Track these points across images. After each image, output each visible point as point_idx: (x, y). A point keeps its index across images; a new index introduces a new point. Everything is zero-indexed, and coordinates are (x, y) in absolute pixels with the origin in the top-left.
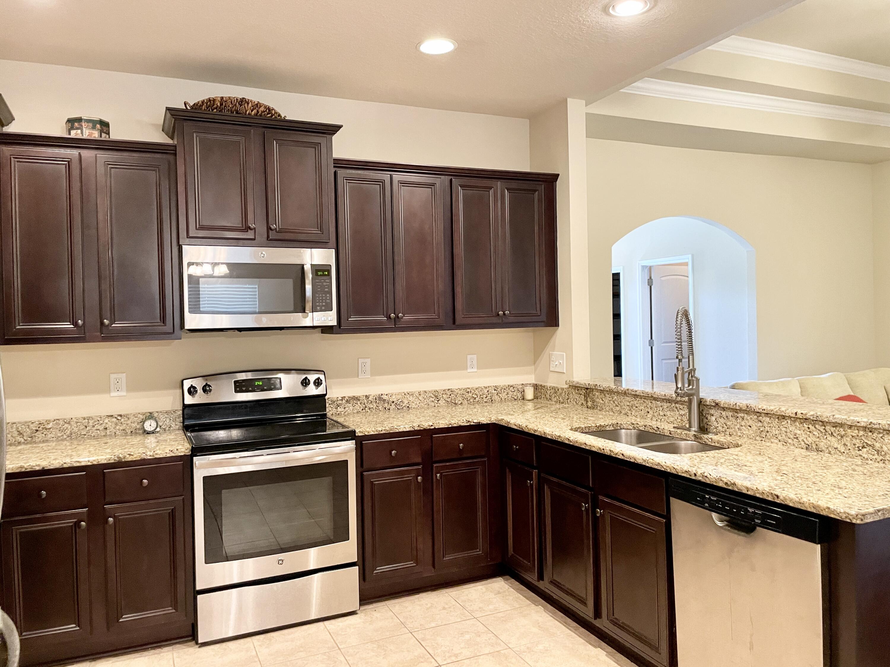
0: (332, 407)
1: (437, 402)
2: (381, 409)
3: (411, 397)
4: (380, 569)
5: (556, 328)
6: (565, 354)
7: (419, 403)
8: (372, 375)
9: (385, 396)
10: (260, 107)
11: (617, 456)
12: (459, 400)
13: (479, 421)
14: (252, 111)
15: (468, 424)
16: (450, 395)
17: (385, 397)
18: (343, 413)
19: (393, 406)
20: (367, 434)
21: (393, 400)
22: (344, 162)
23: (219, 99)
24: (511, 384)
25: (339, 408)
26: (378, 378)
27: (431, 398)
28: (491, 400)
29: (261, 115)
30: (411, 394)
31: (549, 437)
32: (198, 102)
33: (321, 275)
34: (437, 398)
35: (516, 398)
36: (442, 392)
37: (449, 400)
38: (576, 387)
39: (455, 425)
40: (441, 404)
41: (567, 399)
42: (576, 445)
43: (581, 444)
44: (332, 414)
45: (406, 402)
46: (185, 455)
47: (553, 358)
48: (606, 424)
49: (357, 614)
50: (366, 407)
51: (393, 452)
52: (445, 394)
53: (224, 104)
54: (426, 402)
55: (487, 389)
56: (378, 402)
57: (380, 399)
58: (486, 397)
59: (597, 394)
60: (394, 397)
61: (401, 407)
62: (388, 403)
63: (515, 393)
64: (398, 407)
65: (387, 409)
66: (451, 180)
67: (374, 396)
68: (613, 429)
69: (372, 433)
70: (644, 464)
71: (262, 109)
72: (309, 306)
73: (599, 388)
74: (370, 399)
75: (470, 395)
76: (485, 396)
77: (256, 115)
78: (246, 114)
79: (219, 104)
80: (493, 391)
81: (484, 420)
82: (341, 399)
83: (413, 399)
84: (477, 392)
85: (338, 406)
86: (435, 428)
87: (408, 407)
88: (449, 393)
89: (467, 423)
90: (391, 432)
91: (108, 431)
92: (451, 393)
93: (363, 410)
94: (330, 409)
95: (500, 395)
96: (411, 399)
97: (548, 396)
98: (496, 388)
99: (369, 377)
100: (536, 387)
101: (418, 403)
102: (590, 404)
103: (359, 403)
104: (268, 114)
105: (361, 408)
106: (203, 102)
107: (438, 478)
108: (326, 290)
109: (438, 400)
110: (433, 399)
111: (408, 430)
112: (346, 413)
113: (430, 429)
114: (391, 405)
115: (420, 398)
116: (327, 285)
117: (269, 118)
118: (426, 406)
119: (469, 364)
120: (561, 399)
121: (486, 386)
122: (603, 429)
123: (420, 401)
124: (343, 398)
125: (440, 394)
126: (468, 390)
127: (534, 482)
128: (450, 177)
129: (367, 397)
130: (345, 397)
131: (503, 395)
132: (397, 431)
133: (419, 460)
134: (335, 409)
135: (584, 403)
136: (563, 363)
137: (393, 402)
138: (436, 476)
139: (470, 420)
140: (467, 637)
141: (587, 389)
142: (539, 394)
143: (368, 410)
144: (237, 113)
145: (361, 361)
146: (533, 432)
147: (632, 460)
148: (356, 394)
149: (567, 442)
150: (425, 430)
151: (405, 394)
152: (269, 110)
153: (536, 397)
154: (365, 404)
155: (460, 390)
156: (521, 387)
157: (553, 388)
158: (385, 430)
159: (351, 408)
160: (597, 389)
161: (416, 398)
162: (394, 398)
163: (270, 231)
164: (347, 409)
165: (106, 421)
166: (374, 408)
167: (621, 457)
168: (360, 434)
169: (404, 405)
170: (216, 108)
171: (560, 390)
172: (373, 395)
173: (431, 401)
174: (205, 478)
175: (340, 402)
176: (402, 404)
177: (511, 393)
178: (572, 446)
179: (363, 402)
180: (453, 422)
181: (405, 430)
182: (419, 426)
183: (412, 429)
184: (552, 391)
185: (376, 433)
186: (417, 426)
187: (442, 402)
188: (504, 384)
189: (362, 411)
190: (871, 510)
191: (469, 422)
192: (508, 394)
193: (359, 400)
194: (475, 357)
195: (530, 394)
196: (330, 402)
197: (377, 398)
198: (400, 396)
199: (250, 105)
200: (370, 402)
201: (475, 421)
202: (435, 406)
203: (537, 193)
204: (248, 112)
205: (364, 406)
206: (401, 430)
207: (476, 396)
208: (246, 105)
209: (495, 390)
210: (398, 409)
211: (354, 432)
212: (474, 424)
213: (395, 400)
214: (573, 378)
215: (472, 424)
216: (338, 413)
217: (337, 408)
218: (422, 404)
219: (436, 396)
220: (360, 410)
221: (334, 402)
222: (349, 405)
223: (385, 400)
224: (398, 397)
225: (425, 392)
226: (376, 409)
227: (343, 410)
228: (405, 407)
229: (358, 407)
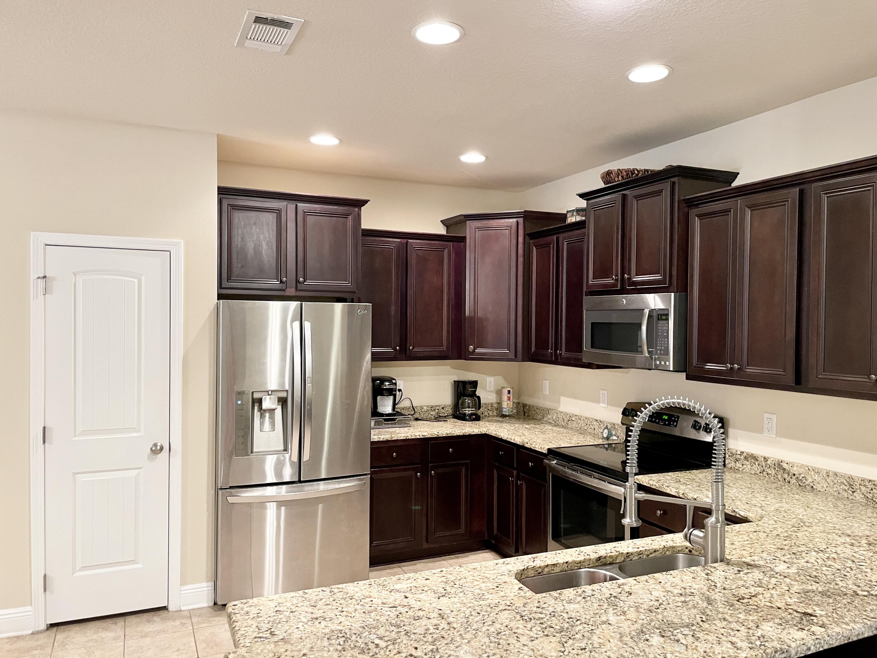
0: (731, 459)
1: (851, 493)
2: (780, 479)
3: (817, 476)
7: (827, 487)
8: (779, 434)
9: (785, 464)
13: (746, 516)
15: (733, 514)
16: (872, 490)
17: (785, 466)
19: (793, 481)
21: (795, 473)
25: (737, 462)
26: (784, 440)
27: (843, 485)
30: (816, 471)
34: (853, 488)
36: (861, 482)
37: (870, 496)
40: (858, 498)
44: (731, 467)
45: (810, 479)
50: (764, 471)
52: (865, 486)
54: (835, 489)
56: (777, 469)
57: (779, 466)
60: (795, 469)
61: (804, 485)
62: (788, 474)
64: (800, 483)
65: (786, 481)
67: (773, 461)
69: (645, 484)
74: (768, 462)
82: (740, 453)
83: (820, 479)
85: (737, 461)
87: (812, 487)
90: (660, 489)
91: (595, 431)
92: (873, 487)
93: (760, 472)
94: (730, 461)
96: (816, 479)
99: (774, 437)
101: (825, 486)
103: (757, 463)
105: (759, 471)
108: (665, 334)
109: (853, 490)
110: (846, 488)
112: (744, 471)
114: (791, 478)
115: (829, 480)
116: (666, 330)
118: (836, 493)
123: (828, 485)
125: (856, 483)
129: (766, 459)
130: (743, 452)
132: (665, 491)
134: (733, 463)
137: (794, 475)
143: (766, 476)
148: (755, 453)
151: (809, 469)
154: (763, 467)
159: (749, 466)
161: (822, 479)
162: (795, 470)
164: (745, 466)
165: (595, 423)
166: (773, 475)
169: (807, 483)
172: (772, 459)
173: (843, 489)
175: (738, 456)
176: (804, 481)
179: (761, 463)
182: (683, 494)
186: (682, 493)
187: (858, 496)
189: (760, 474)
191: (734, 511)
193: (757, 460)
196: (729, 453)
197: (776, 465)
198: (803, 470)
200: (768, 466)
202: (848, 499)
205: (761, 468)
210: (800, 485)
212: (740, 517)
213: (796, 473)
215: (738, 515)
216: (736, 468)
217: (736, 463)
218: (831, 490)
219: (851, 485)
220: (758, 472)
221: (733, 455)
222: (747, 463)
223: (784, 469)
224: (801, 470)
225: (836, 474)
226: (774, 476)
227: (741, 466)
228: (808, 485)
229: (756, 468)
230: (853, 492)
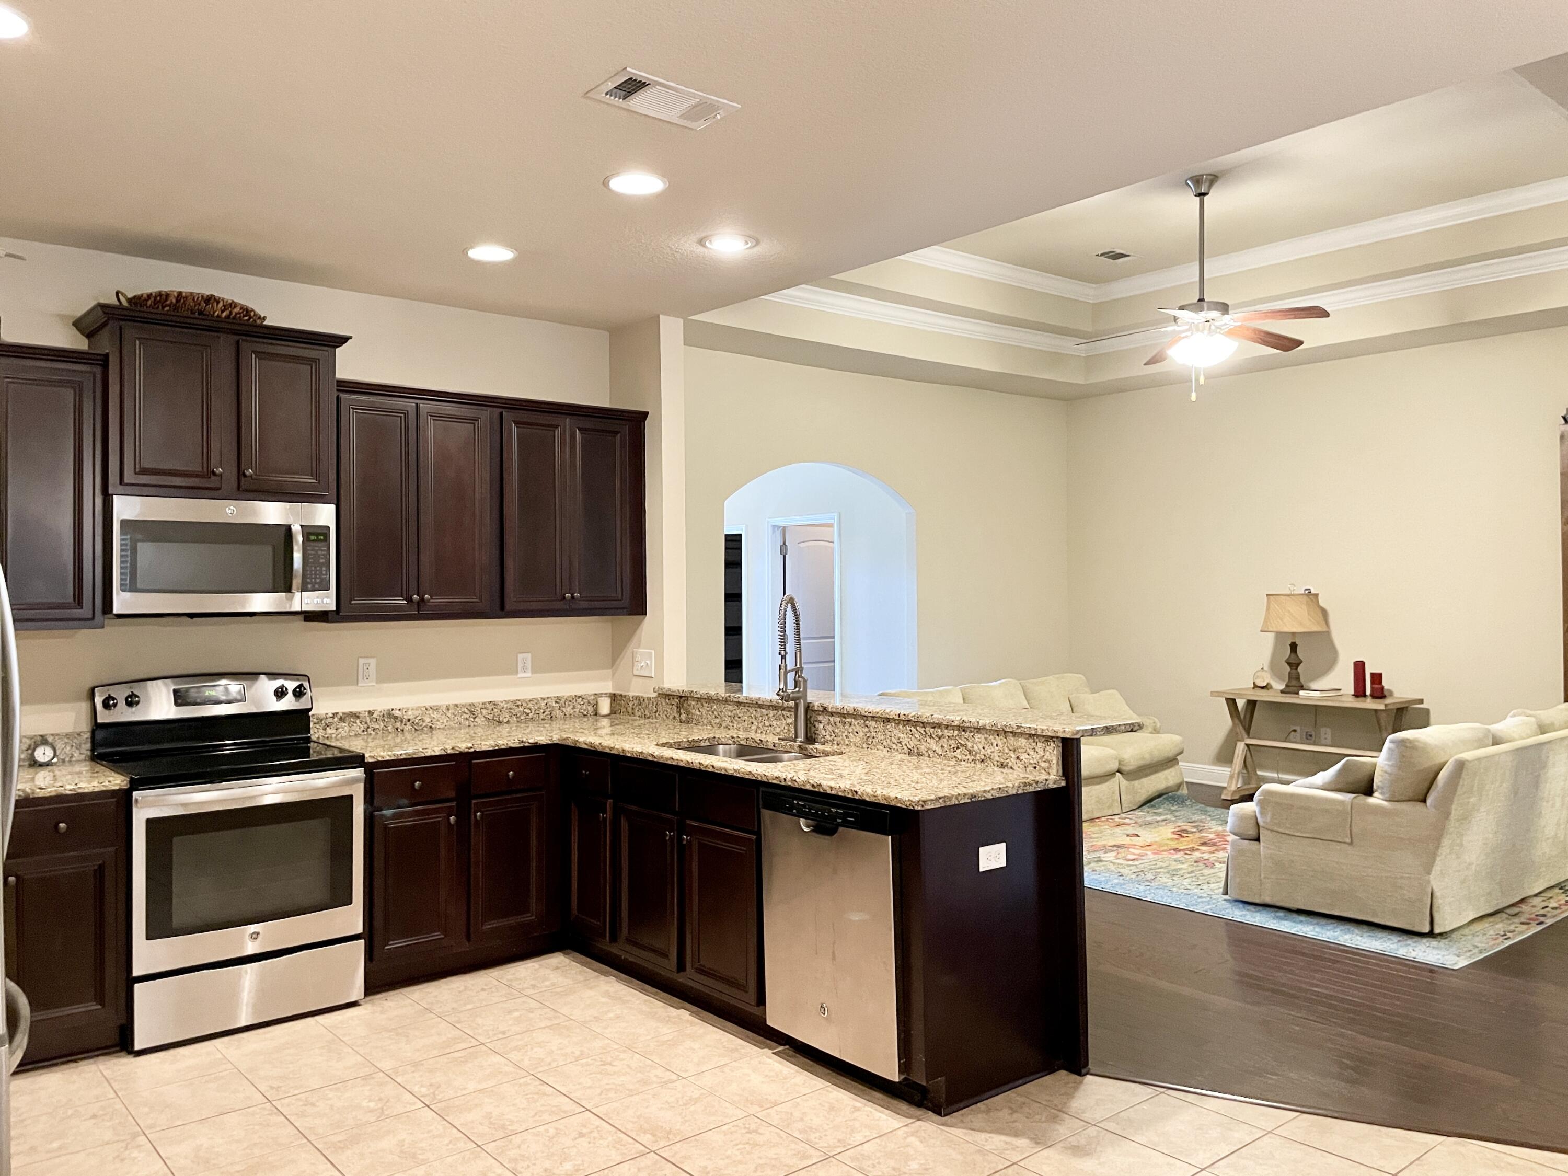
0: (319, 727)
1: (472, 720)
3: (435, 713)
4: (392, 945)
5: (642, 617)
6: (653, 651)
7: (448, 721)
8: (381, 680)
9: (397, 712)
10: (235, 307)
11: (707, 769)
12: (505, 717)
13: (536, 741)
14: (222, 312)
15: (521, 745)
16: (492, 710)
17: (397, 713)
18: (334, 736)
19: (409, 727)
20: (380, 759)
21: (409, 717)
22: (351, 385)
23: (176, 294)
24: (579, 694)
25: (328, 728)
26: (386, 685)
27: (464, 714)
28: (549, 716)
29: (234, 318)
30: (435, 708)
31: (629, 755)
32: (142, 295)
33: (314, 541)
34: (474, 715)
35: (585, 713)
36: (480, 706)
37: (490, 717)
38: (667, 696)
39: (503, 747)
40: (479, 722)
41: (656, 712)
42: (661, 761)
43: (667, 759)
44: (319, 737)
45: (428, 720)
46: (120, 790)
47: (638, 658)
48: (701, 738)
49: (359, 1005)
50: (368, 727)
51: (417, 784)
52: (485, 708)
53: (182, 301)
54: (457, 720)
55: (545, 702)
56: (386, 720)
57: (390, 715)
58: (544, 712)
59: (693, 703)
60: (410, 713)
61: (421, 727)
62: (402, 721)
63: (584, 707)
64: (416, 727)
65: (400, 729)
66: (501, 414)
67: (381, 712)
68: (709, 744)
69: (388, 758)
70: (735, 774)
71: (237, 310)
72: (297, 582)
73: (695, 696)
74: (374, 716)
75: (521, 709)
76: (542, 711)
77: (228, 317)
78: (213, 316)
79: (174, 301)
80: (554, 705)
81: (543, 739)
82: (332, 716)
83: (439, 716)
84: (530, 705)
85: (328, 726)
86: (475, 751)
87: (431, 727)
88: (490, 708)
89: (520, 743)
90: (415, 756)
92: (493, 706)
93: (364, 731)
94: (316, 730)
95: (564, 710)
96: (435, 716)
97: (630, 710)
98: (558, 700)
99: (374, 684)
100: (614, 697)
101: (445, 721)
102: (683, 717)
103: (358, 721)
104: (244, 316)
105: (362, 729)
106: (150, 296)
107: (478, 818)
108: (322, 561)
110: (467, 716)
111: (438, 753)
112: (340, 736)
113: (468, 753)
114: (405, 725)
115: (449, 714)
116: (323, 555)
117: (246, 323)
118: (457, 724)
119: (520, 665)
120: (647, 712)
121: (543, 696)
122: (696, 744)
124: (335, 715)
125: (477, 709)
126: (519, 703)
127: (608, 815)
128: (501, 410)
129: (370, 713)
130: (337, 713)
131: (568, 710)
132: (423, 755)
133: (452, 794)
134: (322, 731)
135: (677, 716)
136: (651, 663)
137: (409, 720)
138: (476, 816)
139: (524, 740)
140: (516, 1014)
141: (681, 697)
142: (618, 707)
143: (372, 732)
144: (199, 314)
145: (362, 661)
146: (608, 751)
147: (723, 772)
148: (354, 710)
149: (650, 758)
150: (462, 754)
151: (426, 709)
152: (247, 311)
153: (613, 712)
154: (366, 723)
155: (507, 702)
156: (593, 697)
157: (638, 698)
158: (405, 754)
159: (347, 729)
160: (692, 697)
161: (442, 715)
162: (410, 715)
163: (243, 479)
164: (340, 730)
166: (381, 729)
167: (711, 770)
168: (370, 760)
169: (424, 724)
170: (169, 306)
171: (646, 700)
172: (379, 711)
173: (464, 719)
174: (149, 821)
175: (331, 720)
176: (421, 723)
177: (579, 706)
178: (657, 762)
179: (364, 720)
180: (500, 742)
181: (433, 754)
182: (453, 748)
183: (443, 753)
184: (636, 702)
185: (393, 758)
186: (451, 748)
187: (480, 720)
188: (569, 694)
189: (363, 734)
190: (933, 797)
191: (522, 742)
192: (574, 707)
193: (358, 717)
194: (529, 655)
195: (605, 707)
196: (315, 720)
197: (385, 715)
198: (420, 712)
199: (221, 304)
200: (375, 720)
201: (531, 741)
202: (469, 726)
203: (619, 435)
204: (216, 314)
205: (366, 726)
206: (427, 754)
207: (529, 711)
208: (215, 304)
209: (556, 702)
210: (416, 730)
211: (363, 756)
212: (529, 745)
213: (411, 717)
214: (663, 684)
215: (527, 744)
216: (327, 736)
217: (325, 729)
218: (451, 723)
219: (471, 712)
220: (360, 732)
221: (322, 720)
222: (344, 724)
223: (396, 718)
224: (416, 713)
225: (456, 705)
226: (383, 729)
227: (334, 731)
228: (426, 726)
229: (358, 727)
230: (474, 718)
